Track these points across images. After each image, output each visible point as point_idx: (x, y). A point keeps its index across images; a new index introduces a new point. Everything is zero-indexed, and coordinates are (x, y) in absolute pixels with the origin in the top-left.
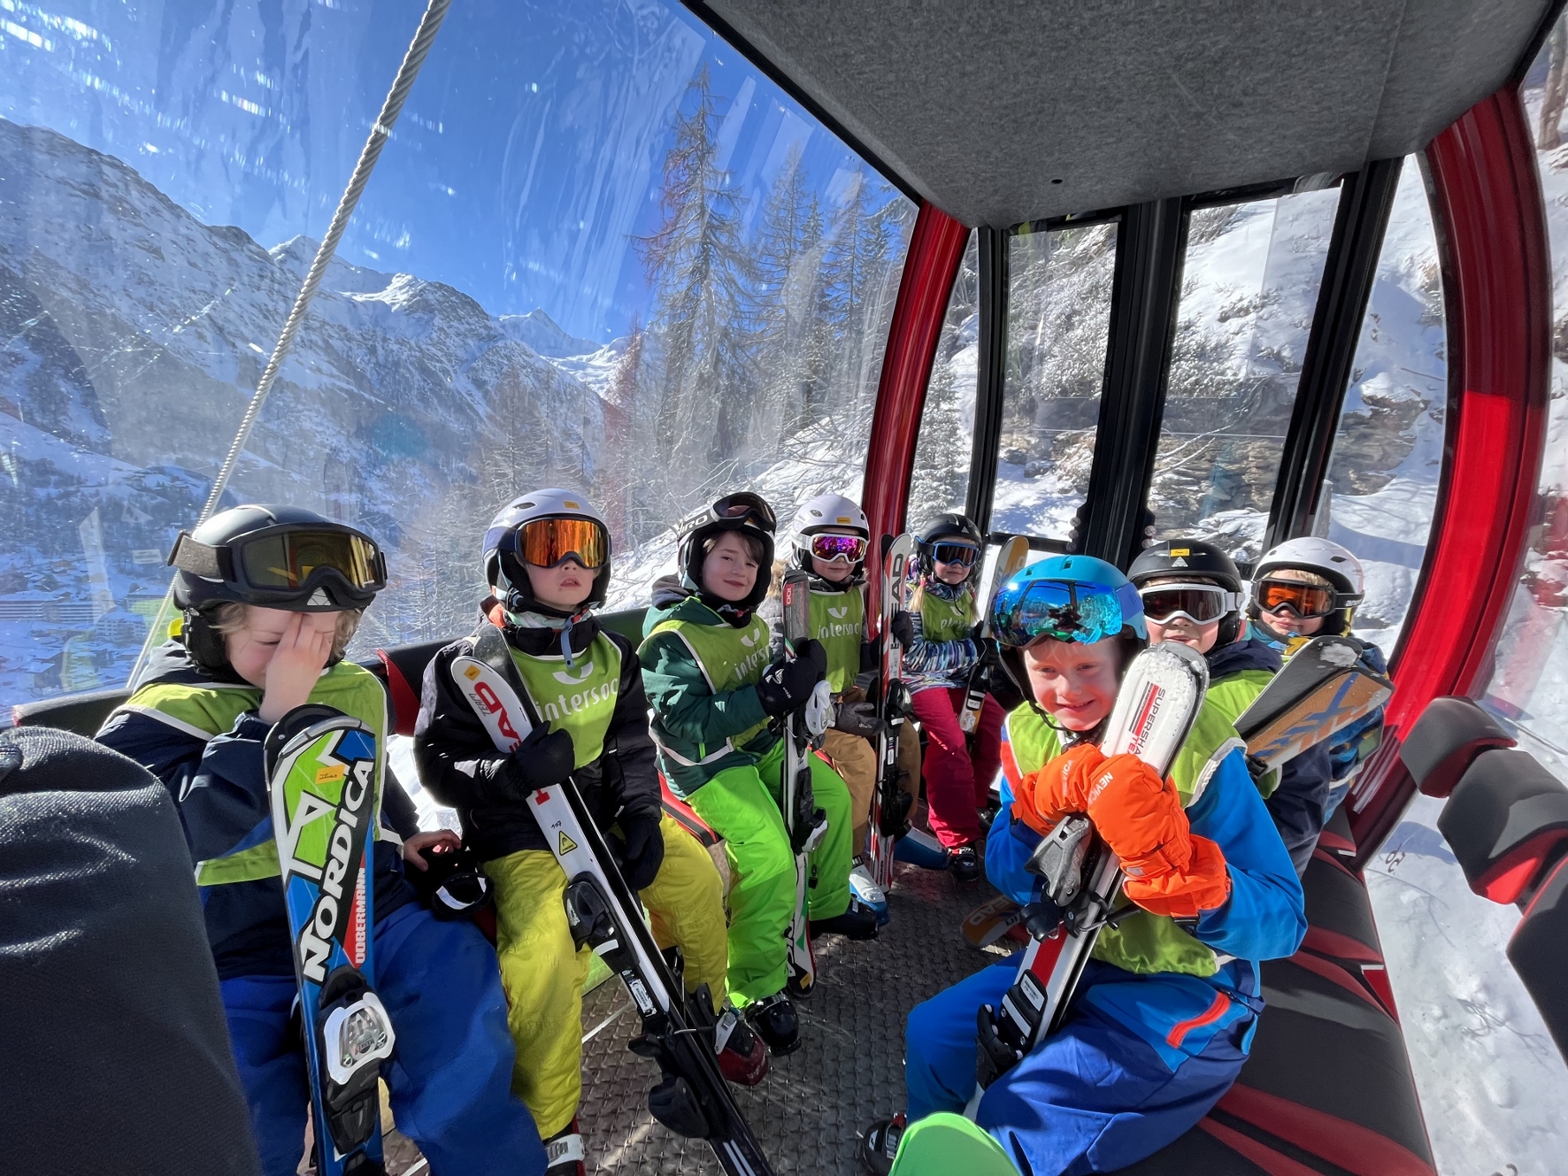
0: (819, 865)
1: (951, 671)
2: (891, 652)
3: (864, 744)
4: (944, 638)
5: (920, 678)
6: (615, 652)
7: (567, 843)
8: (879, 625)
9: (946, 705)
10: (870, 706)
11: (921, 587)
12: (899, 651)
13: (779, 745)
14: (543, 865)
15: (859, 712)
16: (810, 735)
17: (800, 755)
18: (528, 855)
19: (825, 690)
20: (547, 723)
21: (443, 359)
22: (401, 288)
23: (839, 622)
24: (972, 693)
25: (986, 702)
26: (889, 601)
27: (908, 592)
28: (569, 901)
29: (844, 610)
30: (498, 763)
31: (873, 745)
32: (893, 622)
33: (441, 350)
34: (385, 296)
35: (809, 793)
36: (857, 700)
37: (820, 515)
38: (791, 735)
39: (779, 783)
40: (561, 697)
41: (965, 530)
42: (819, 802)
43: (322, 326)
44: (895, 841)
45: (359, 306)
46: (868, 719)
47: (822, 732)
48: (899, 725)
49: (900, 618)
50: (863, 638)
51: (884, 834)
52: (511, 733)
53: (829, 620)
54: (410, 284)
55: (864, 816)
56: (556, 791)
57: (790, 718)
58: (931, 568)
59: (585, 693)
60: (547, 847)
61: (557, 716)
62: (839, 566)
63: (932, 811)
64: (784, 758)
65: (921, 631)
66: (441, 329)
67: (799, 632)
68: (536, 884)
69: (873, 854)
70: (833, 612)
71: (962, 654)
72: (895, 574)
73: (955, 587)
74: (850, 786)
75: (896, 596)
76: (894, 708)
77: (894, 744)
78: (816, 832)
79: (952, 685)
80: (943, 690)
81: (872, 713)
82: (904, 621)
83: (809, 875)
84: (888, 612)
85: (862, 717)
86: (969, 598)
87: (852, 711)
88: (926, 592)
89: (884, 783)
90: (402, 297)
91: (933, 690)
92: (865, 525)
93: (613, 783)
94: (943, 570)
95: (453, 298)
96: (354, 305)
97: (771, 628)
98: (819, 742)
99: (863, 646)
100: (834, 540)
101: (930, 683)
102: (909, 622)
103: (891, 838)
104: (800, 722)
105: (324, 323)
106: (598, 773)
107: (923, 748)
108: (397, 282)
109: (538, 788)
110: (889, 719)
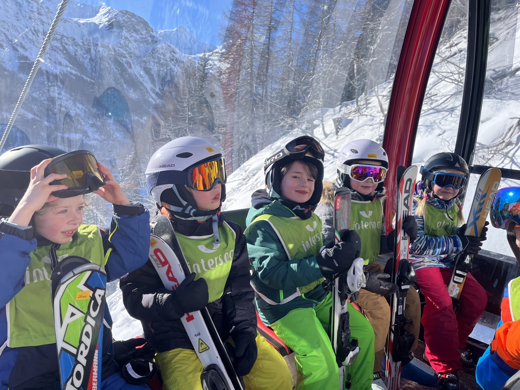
0: (352, 374)
1: (443, 256)
2: (402, 242)
3: (382, 300)
4: (438, 233)
5: (421, 260)
6: (232, 234)
7: (204, 346)
8: (394, 224)
9: (438, 279)
10: (388, 276)
11: (424, 200)
12: (407, 241)
13: (328, 296)
14: (189, 358)
15: (380, 279)
16: (349, 291)
17: (342, 304)
18: (181, 351)
19: (360, 264)
20: (194, 274)
21: (127, 56)
22: (105, 14)
23: (367, 220)
24: (458, 272)
25: (468, 279)
26: (402, 209)
27: (415, 203)
28: (204, 381)
29: (370, 213)
30: (166, 296)
31: (389, 302)
32: (404, 222)
33: (126, 50)
34: (96, 20)
35: (348, 328)
36: (378, 271)
37: (357, 152)
38: (337, 291)
39: (328, 320)
40: (202, 260)
41: (457, 165)
42: (354, 334)
43: (62, 38)
44: (402, 365)
45: (82, 25)
46: (386, 283)
47: (358, 290)
48: (407, 290)
49: (408, 220)
50: (383, 232)
51: (395, 360)
52: (173, 279)
53: (360, 219)
54: (109, 12)
55: (382, 346)
56: (198, 315)
57: (337, 280)
58: (431, 189)
59: (216, 258)
60: (192, 348)
61: (199, 271)
62: (367, 185)
63: (427, 349)
64: (332, 305)
65: (423, 228)
66: (126, 38)
67: (343, 226)
68: (186, 369)
69: (387, 373)
70: (363, 214)
71: (451, 245)
72: (406, 192)
73: (448, 202)
74: (374, 326)
75: (406, 206)
76: (403, 279)
77: (403, 302)
78: (351, 354)
79: (443, 266)
80: (437, 268)
81: (388, 280)
82: (412, 222)
83: (346, 380)
84: (401, 215)
85: (382, 282)
86: (457, 209)
87: (376, 277)
88: (427, 203)
89: (395, 327)
90: (105, 20)
91: (429, 268)
92: (386, 159)
93: (228, 312)
94: (439, 190)
95: (133, 19)
96: (79, 25)
97: (323, 222)
98: (354, 297)
99: (382, 237)
100: (365, 168)
101: (428, 264)
102: (415, 223)
103: (399, 363)
104: (343, 283)
105: (63, 36)
106: (220, 306)
107: (422, 306)
108: (102, 11)
109: (187, 313)
110: (400, 285)
